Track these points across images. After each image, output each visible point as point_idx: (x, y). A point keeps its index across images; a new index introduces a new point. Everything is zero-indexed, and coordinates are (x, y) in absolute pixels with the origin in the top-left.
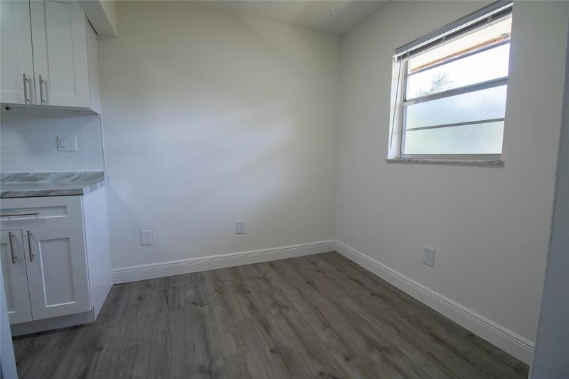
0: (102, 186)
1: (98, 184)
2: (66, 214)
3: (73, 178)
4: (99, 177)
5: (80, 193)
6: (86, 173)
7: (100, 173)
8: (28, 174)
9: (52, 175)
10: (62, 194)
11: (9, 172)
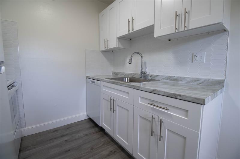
0: (221, 92)
1: (219, 92)
2: (187, 117)
3: (199, 82)
4: (220, 84)
5: (202, 103)
6: (209, 80)
7: (221, 80)
8: (174, 76)
9: (186, 79)
10: (186, 99)
11: (166, 75)
